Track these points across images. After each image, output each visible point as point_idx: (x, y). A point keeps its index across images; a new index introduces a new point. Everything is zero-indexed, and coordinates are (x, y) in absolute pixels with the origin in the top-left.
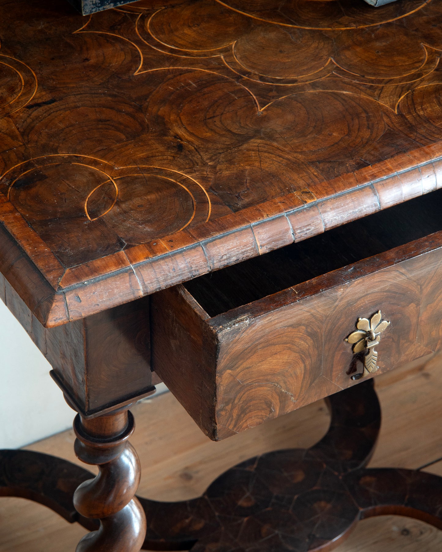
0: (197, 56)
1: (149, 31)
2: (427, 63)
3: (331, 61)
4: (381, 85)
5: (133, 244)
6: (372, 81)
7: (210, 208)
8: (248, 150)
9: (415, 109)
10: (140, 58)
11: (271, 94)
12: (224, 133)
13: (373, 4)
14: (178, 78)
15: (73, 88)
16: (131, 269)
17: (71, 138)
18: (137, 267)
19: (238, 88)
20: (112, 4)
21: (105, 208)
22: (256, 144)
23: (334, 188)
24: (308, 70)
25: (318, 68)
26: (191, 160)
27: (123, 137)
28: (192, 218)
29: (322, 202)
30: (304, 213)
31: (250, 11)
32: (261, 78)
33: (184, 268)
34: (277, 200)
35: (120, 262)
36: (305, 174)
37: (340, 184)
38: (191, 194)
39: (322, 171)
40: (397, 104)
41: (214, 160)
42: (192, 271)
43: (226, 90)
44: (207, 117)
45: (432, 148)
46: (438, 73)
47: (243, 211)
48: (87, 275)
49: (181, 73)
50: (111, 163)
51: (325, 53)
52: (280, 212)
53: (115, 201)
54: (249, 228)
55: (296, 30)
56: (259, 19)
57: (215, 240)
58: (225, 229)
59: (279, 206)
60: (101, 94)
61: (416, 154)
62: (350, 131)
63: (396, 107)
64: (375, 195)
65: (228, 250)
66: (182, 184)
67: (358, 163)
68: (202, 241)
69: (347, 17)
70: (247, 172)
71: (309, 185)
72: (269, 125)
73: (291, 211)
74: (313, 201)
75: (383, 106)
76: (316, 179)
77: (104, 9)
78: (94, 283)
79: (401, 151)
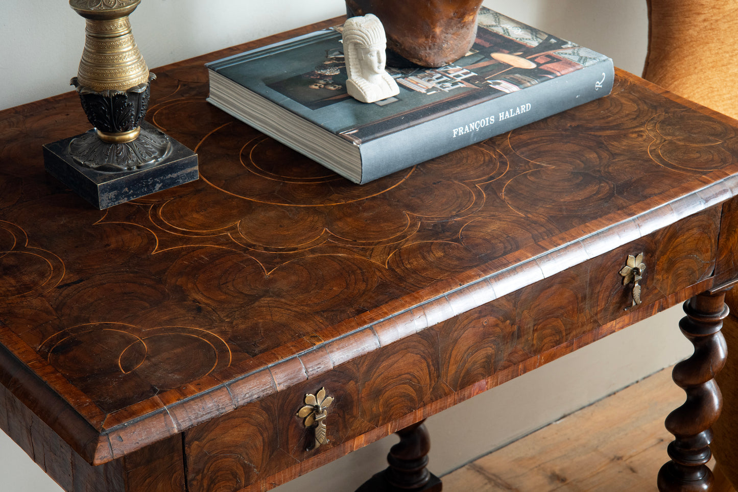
0: (206, 235)
1: (161, 218)
2: (409, 227)
3: (326, 230)
4: (371, 247)
5: (165, 389)
6: (364, 244)
7: (231, 356)
8: (259, 307)
9: (403, 263)
10: (156, 240)
11: (275, 261)
12: (237, 295)
13: (358, 183)
14: (192, 254)
15: (98, 269)
16: (165, 410)
17: (100, 309)
18: (170, 408)
19: (246, 258)
20: (126, 199)
21: (137, 363)
22: (266, 302)
23: (338, 331)
24: (306, 239)
25: (314, 237)
26: (210, 319)
27: (147, 305)
28: (216, 364)
29: (329, 343)
30: (314, 354)
31: (249, 196)
32: (266, 249)
33: (212, 406)
34: (289, 345)
35: (155, 405)
36: (312, 322)
37: (343, 327)
38: (213, 346)
39: (327, 318)
40: (387, 261)
41: (230, 318)
42: (220, 409)
43: (235, 261)
44: (221, 283)
45: (421, 293)
46: (420, 234)
47: (260, 355)
48: (126, 418)
49: (194, 249)
50: (139, 327)
51: (320, 225)
52: (292, 354)
53: (146, 356)
54: (267, 369)
55: (292, 208)
56: (259, 201)
57: (237, 381)
58: (245, 371)
59: (291, 349)
60: (123, 272)
61: (408, 299)
62: (347, 285)
63: (386, 264)
64: (375, 335)
65: (250, 389)
66: (204, 338)
67: (357, 310)
68: (227, 382)
69: (336, 195)
70: (260, 325)
71: (316, 331)
72: (276, 286)
73: (303, 352)
74: (320, 343)
75: (374, 263)
76: (322, 325)
77: (119, 203)
78: (133, 424)
79: (393, 298)
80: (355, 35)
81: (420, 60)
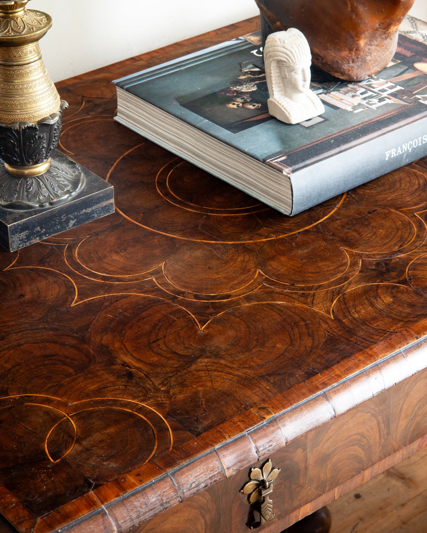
0: (129, 280)
1: (78, 260)
2: (351, 266)
3: (259, 272)
4: (312, 292)
5: (101, 483)
6: (302, 289)
7: (171, 436)
8: (198, 371)
9: (350, 312)
10: (74, 288)
11: (208, 311)
12: (170, 355)
13: (288, 214)
14: (115, 304)
15: (13, 326)
16: (103, 510)
17: (19, 377)
18: (109, 507)
19: (175, 308)
20: (38, 238)
21: (67, 448)
22: (204, 364)
23: (289, 401)
24: (240, 284)
25: (248, 281)
26: (144, 388)
27: (71, 371)
28: (155, 447)
29: (280, 416)
30: (264, 430)
31: (172, 232)
32: (196, 297)
33: (155, 501)
34: (236, 419)
35: (91, 504)
36: (258, 389)
37: (294, 395)
38: (150, 423)
39: (274, 384)
40: (331, 309)
41: (165, 385)
42: (164, 503)
43: (163, 312)
44: (151, 341)
45: (374, 350)
46: (363, 274)
47: (204, 434)
48: (60, 523)
49: (117, 299)
50: (64, 399)
51: (251, 265)
52: (241, 431)
53: (75, 439)
54: (213, 451)
55: (219, 246)
56: (182, 238)
57: (182, 468)
58: (190, 456)
59: (239, 425)
60: (41, 329)
61: (361, 358)
62: (292, 340)
63: (331, 313)
64: (329, 402)
65: (196, 477)
66: (139, 413)
67: (307, 373)
68: (170, 471)
69: (265, 228)
70: (201, 394)
71: (264, 401)
72: (212, 343)
73: (252, 429)
74: (271, 416)
75: (318, 312)
76: (270, 393)
77: (30, 243)
78: (68, 530)
79: (346, 356)
80: (278, 51)
81: (343, 74)
